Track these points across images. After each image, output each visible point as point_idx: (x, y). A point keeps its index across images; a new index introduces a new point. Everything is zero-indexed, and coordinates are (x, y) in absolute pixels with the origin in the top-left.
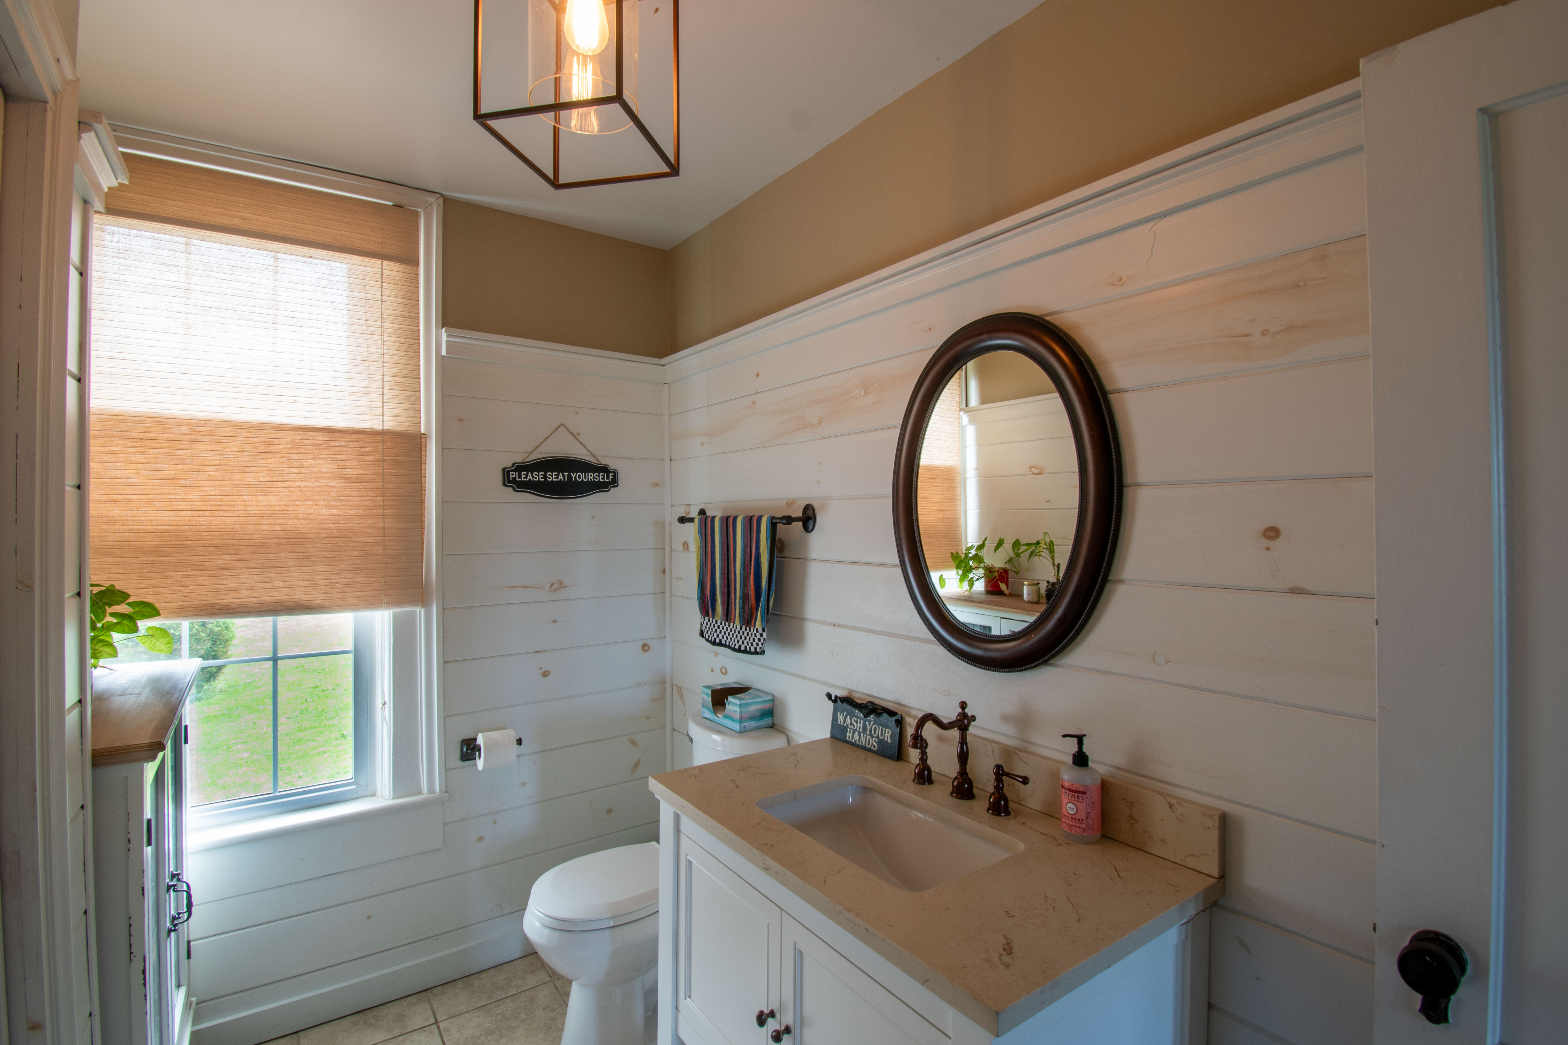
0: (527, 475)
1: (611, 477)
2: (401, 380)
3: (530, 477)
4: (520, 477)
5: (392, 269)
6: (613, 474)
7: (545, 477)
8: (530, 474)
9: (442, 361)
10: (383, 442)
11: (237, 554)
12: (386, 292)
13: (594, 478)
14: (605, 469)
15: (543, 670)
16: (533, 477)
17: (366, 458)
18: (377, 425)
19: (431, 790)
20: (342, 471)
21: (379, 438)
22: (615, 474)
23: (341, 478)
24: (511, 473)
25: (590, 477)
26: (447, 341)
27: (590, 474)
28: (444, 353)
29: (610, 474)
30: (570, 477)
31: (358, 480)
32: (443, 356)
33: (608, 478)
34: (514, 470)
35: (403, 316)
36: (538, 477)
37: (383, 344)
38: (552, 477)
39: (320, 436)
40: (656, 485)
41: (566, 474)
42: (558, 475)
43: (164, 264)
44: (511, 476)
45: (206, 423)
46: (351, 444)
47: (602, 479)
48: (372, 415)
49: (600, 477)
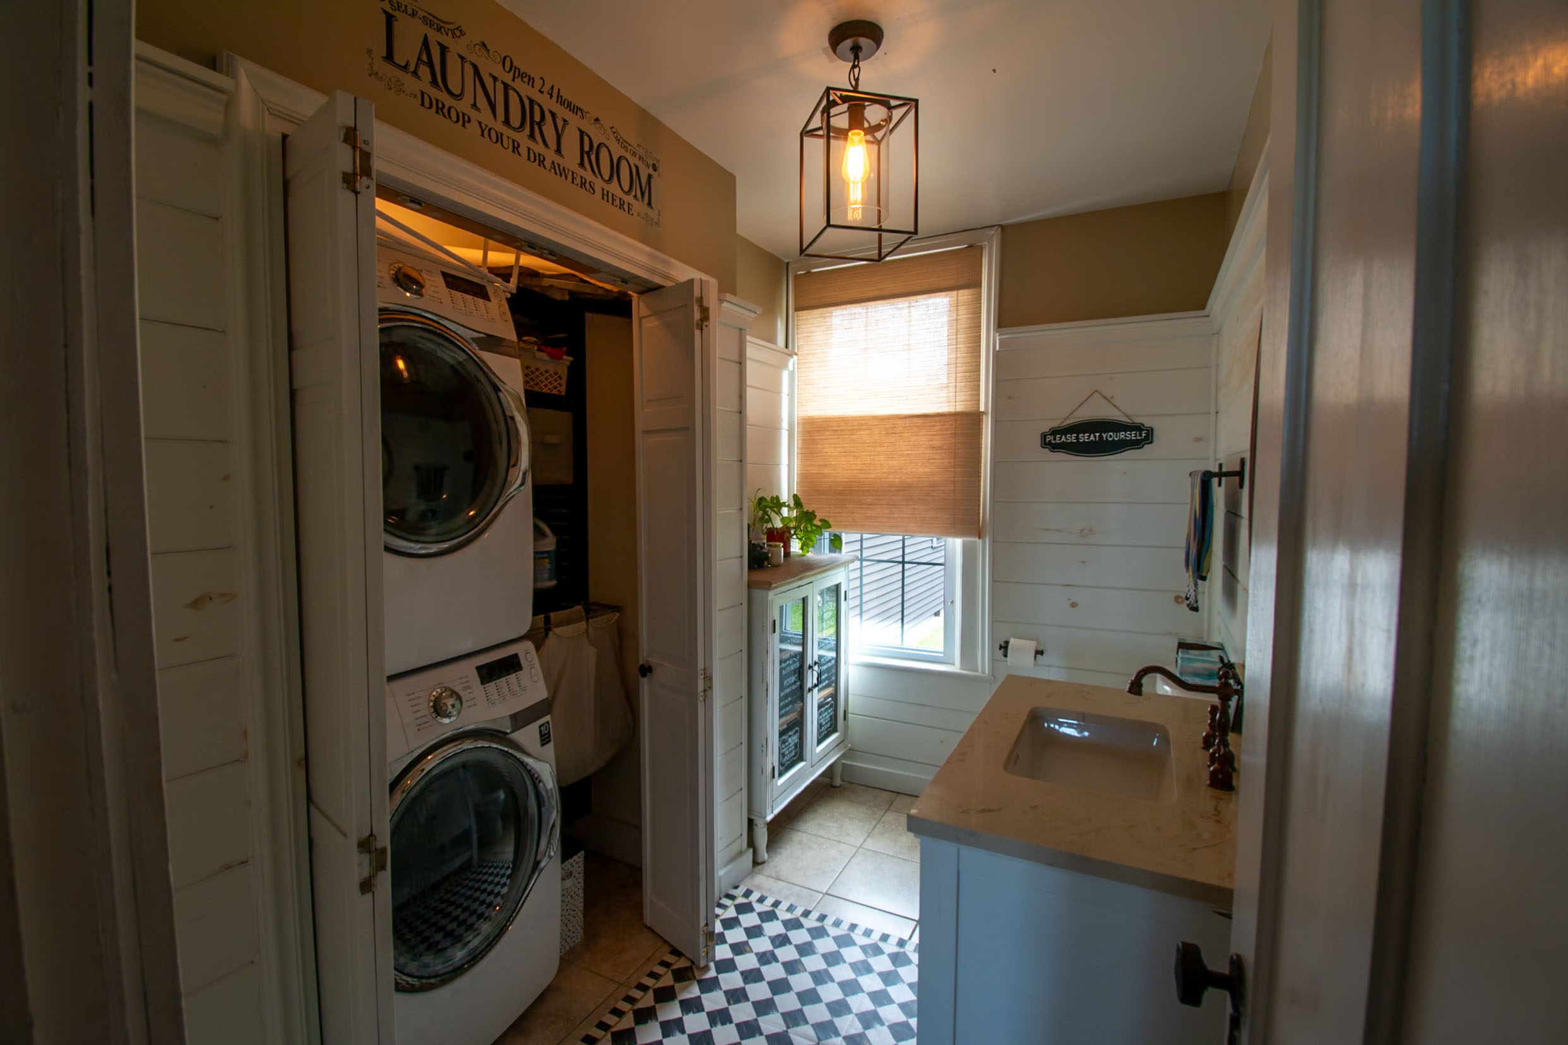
0: (1061, 438)
1: (1144, 435)
2: (968, 374)
3: (1063, 439)
4: (1055, 439)
5: (965, 295)
6: (1146, 432)
7: (1077, 438)
8: (1063, 437)
9: (997, 355)
10: (956, 421)
11: (877, 496)
12: (960, 312)
13: (1125, 436)
14: (1138, 428)
15: (1071, 601)
16: (1066, 439)
17: (945, 432)
18: (952, 410)
19: (983, 672)
20: (931, 443)
21: (953, 418)
22: (1150, 432)
23: (931, 447)
24: (1048, 436)
25: (1122, 435)
26: (999, 339)
27: (1121, 433)
28: (998, 349)
29: (1144, 432)
30: (1101, 437)
31: (941, 448)
32: (998, 351)
33: (1140, 435)
34: (1050, 435)
35: (970, 327)
36: (1071, 438)
37: (956, 351)
38: (1084, 438)
39: (920, 421)
40: (1198, 440)
41: (1097, 434)
42: (1089, 436)
43: (846, 329)
44: (1047, 440)
45: (863, 418)
46: (938, 424)
47: (1134, 437)
48: (949, 402)
49: (1132, 436)
